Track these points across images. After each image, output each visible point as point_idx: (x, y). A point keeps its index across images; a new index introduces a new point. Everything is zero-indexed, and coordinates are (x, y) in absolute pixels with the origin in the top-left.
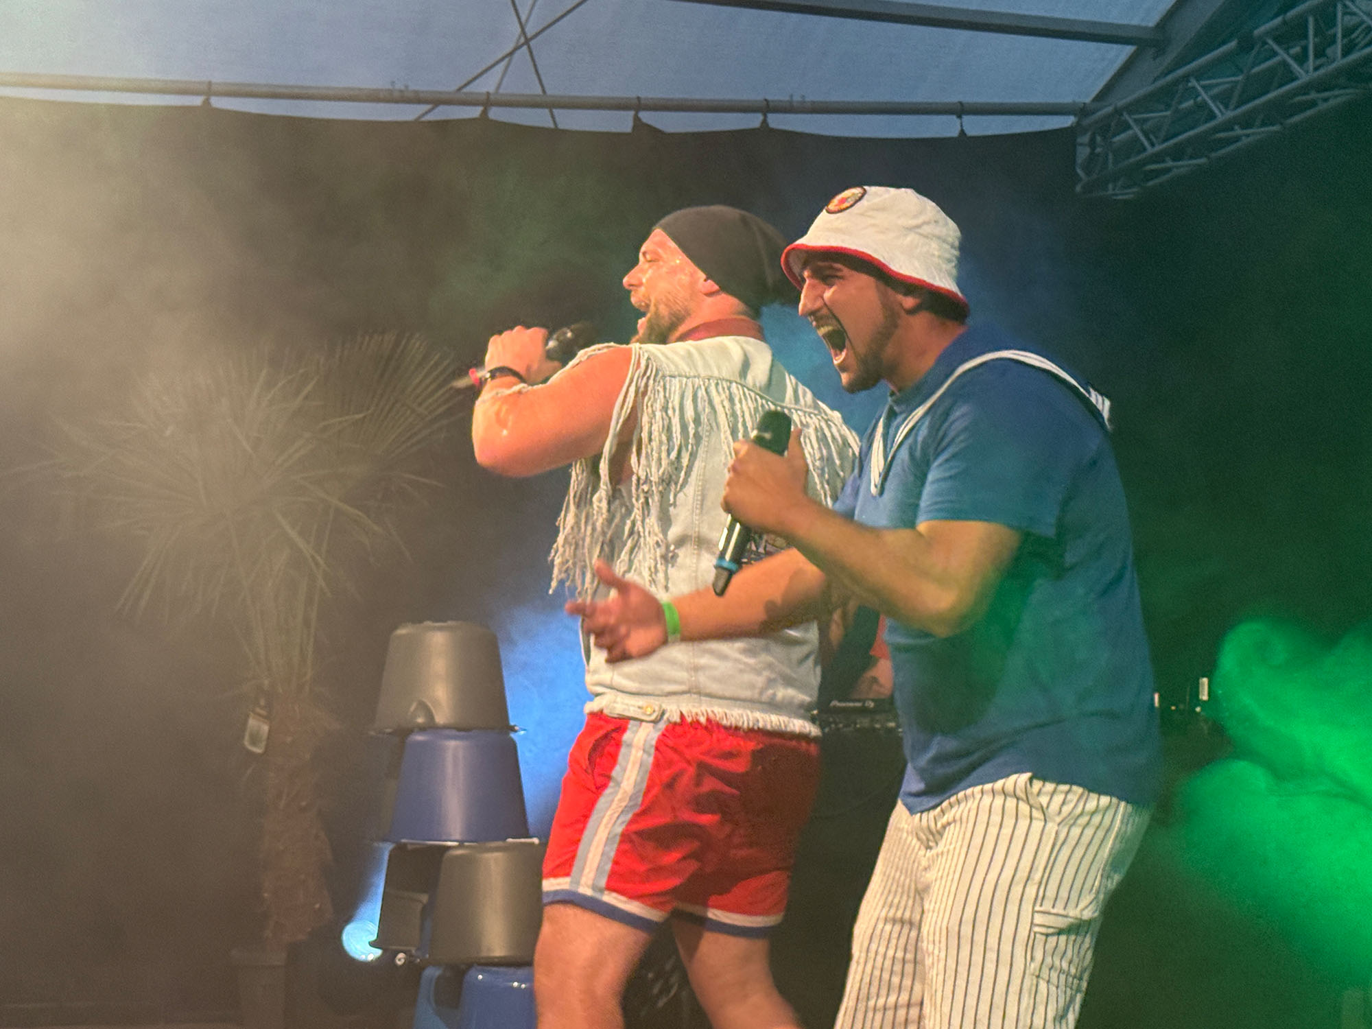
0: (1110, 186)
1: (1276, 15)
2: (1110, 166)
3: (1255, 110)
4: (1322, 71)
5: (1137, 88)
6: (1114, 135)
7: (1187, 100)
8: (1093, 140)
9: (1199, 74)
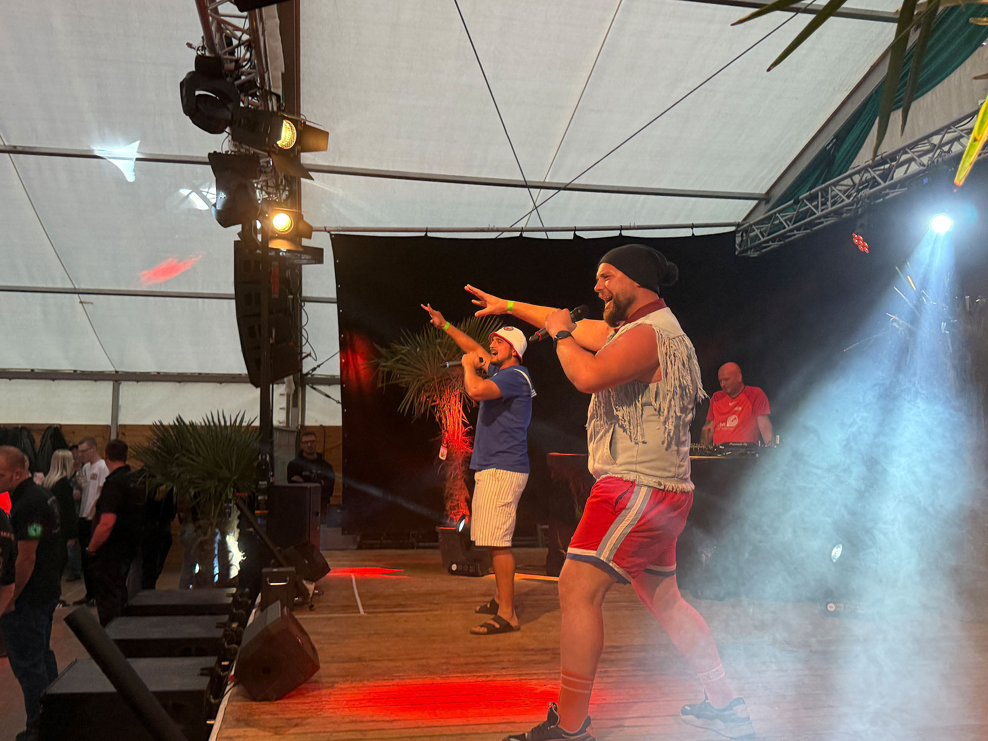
0: (749, 252)
1: (807, 192)
2: (749, 245)
3: (802, 225)
4: (824, 212)
5: (760, 216)
6: (750, 233)
7: (776, 220)
8: (742, 235)
9: (779, 212)
